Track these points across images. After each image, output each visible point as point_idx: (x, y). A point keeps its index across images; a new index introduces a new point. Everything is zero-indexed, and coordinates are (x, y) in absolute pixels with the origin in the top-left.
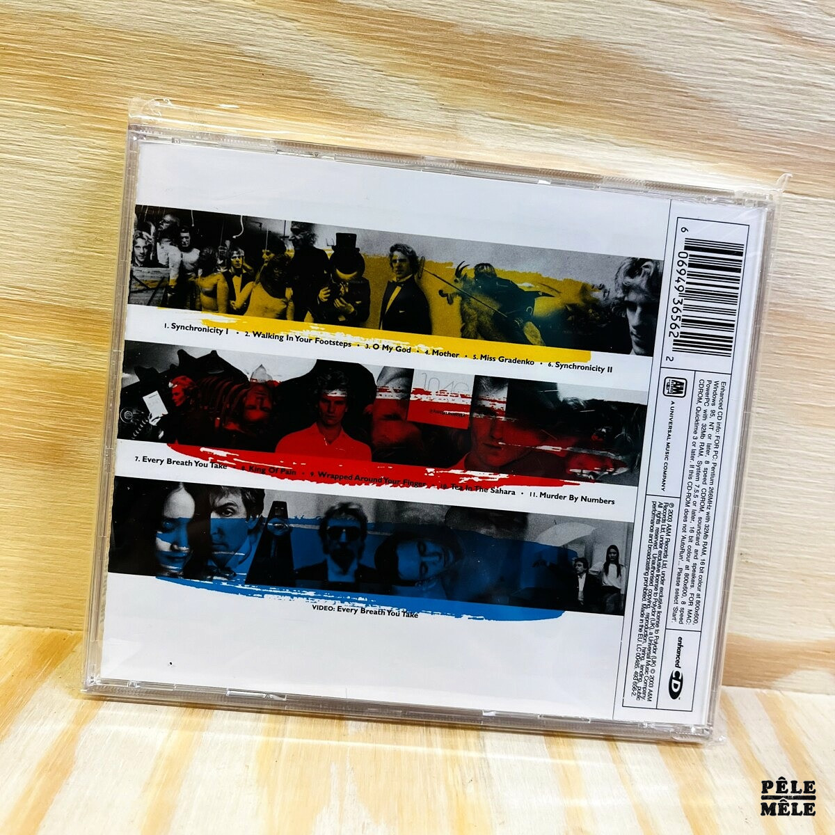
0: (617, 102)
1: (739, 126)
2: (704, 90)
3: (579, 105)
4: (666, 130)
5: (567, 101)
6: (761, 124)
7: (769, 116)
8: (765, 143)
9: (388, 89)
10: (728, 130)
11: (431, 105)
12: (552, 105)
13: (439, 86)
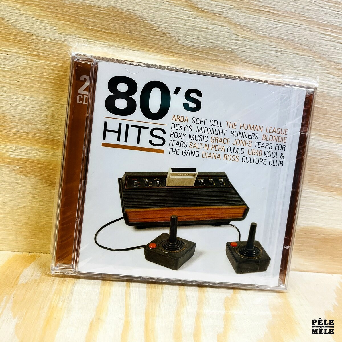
0: (130, 33)
1: (179, 44)
2: (164, 29)
3: (115, 34)
4: (150, 45)
5: (110, 32)
6: (188, 43)
7: (191, 40)
8: (190, 51)
9: (37, 25)
10: (175, 45)
11: (54, 32)
12: (104, 33)
13: (57, 24)
